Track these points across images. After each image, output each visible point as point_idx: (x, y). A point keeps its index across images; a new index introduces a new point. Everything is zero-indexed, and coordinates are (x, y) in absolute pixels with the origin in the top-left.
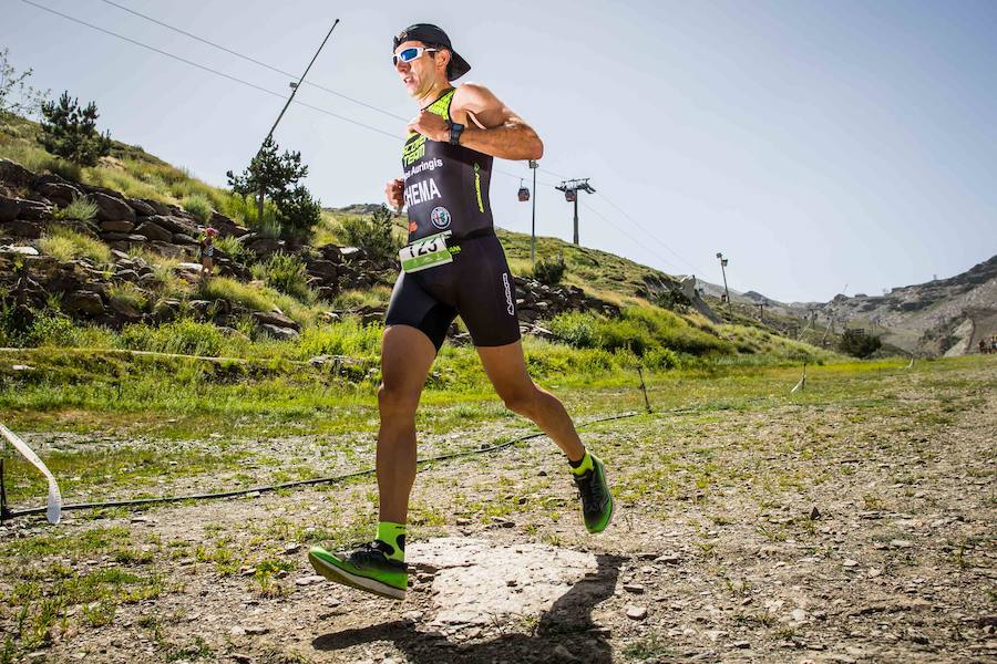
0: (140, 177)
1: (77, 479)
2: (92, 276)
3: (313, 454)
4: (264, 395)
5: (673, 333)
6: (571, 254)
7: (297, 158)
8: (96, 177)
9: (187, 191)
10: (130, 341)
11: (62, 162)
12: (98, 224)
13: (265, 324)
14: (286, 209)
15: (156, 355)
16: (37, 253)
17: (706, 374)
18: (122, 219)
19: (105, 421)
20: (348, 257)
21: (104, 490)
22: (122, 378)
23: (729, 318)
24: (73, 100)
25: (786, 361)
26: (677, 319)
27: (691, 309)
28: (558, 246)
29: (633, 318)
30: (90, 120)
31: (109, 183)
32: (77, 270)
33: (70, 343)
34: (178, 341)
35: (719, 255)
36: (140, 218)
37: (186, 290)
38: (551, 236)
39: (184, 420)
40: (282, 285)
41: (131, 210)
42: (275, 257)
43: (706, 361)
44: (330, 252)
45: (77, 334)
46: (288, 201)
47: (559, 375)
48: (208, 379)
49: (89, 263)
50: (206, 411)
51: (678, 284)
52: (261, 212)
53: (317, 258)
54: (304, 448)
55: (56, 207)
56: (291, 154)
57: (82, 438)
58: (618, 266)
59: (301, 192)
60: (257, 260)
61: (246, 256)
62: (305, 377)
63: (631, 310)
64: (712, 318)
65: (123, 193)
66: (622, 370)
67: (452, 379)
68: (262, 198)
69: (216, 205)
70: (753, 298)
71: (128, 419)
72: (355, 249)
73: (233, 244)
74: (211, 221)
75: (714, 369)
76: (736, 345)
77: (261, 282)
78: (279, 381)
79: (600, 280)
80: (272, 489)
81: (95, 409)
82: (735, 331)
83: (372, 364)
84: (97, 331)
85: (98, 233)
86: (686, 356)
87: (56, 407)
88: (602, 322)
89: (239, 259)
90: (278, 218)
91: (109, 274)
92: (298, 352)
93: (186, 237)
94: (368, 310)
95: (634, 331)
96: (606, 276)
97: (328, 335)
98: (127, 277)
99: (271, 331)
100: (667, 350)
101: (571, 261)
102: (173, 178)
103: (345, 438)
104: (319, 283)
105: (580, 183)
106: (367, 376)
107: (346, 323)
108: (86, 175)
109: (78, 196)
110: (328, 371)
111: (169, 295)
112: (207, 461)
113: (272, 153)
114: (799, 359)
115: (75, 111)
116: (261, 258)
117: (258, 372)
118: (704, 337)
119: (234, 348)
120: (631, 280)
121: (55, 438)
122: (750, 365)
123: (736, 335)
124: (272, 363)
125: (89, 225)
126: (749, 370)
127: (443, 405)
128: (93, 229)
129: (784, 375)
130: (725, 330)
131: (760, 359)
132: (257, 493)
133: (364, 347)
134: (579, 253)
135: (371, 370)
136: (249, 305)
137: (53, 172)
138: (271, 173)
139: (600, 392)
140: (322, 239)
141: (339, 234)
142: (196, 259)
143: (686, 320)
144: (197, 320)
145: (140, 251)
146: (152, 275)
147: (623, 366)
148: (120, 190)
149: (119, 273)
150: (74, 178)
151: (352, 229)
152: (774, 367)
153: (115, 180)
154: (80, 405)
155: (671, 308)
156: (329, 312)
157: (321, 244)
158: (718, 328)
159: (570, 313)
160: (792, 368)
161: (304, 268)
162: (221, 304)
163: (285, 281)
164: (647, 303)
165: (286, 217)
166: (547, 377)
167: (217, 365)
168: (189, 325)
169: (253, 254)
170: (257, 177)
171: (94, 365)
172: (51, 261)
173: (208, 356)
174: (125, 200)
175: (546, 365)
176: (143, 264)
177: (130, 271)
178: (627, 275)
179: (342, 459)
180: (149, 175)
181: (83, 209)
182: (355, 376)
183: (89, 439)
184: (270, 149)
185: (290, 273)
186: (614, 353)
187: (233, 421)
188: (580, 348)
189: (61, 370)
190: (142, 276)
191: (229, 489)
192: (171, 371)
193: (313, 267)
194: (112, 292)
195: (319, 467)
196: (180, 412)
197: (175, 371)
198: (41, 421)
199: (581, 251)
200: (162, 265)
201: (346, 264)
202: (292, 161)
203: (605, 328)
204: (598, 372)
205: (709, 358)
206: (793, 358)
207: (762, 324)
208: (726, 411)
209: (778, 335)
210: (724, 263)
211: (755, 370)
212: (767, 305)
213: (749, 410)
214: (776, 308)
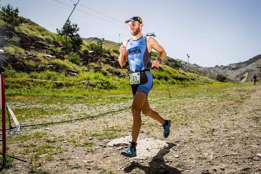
0: (31, 30)
1: (24, 116)
2: (20, 58)
3: (86, 109)
4: (70, 92)
5: (175, 75)
7: (76, 26)
8: (19, 29)
9: (45, 34)
10: (32, 77)
11: (9, 25)
12: (21, 43)
13: (69, 72)
14: (73, 40)
15: (40, 80)
16: (4, 51)
18: (28, 42)
19: (28, 99)
20: (91, 53)
21: (33, 120)
22: (31, 87)
23: (189, 71)
24: (11, 7)
25: (203, 83)
26: (176, 71)
27: (180, 68)
29: (165, 71)
30: (16, 13)
31: (23, 32)
32: (16, 56)
33: (16, 77)
34: (46, 77)
35: (187, 55)
36: (33, 42)
37: (47, 62)
39: (50, 99)
40: (73, 61)
41: (30, 39)
42: (71, 53)
43: (183, 82)
44: (86, 52)
45: (17, 74)
46: (74, 38)
48: (54, 87)
49: (19, 54)
50: (55, 96)
51: (176, 62)
52: (66, 40)
53: (82, 54)
54: (83, 107)
55: (8, 38)
56: (74, 25)
57: (23, 104)
59: (77, 35)
60: (66, 54)
61: (63, 53)
62: (80, 86)
63: (164, 69)
64: (185, 71)
65: (27, 34)
67: (119, 87)
68: (66, 37)
69: (54, 38)
70: (195, 65)
71: (34, 99)
72: (93, 51)
73: (59, 49)
74: (52, 43)
75: (185, 85)
76: (191, 78)
77: (67, 60)
78: (74, 87)
80: (78, 119)
81: (24, 95)
83: (98, 83)
84: (22, 73)
85: (21, 46)
86: (178, 81)
87: (14, 95)
88: (157, 72)
89: (61, 54)
90: (71, 42)
91: (25, 57)
92: (78, 80)
93: (46, 47)
94: (96, 68)
95: (165, 74)
97: (86, 75)
98: (30, 58)
99: (71, 74)
100: (174, 80)
102: (41, 30)
103: (93, 104)
104: (83, 61)
105: (152, 34)
106: (97, 86)
107: (91, 72)
108: (16, 29)
109: (15, 35)
110: (86, 85)
111: (42, 64)
112: (58, 111)
113: (69, 24)
114: (206, 82)
115: (12, 10)
116: (67, 53)
117: (68, 85)
118: (183, 76)
119: (61, 78)
120: (165, 60)
121: (15, 104)
122: (194, 84)
123: (191, 75)
124: (71, 83)
125: (18, 43)
126: (194, 85)
127: (117, 94)
128: (19, 45)
129: (203, 87)
130: (188, 74)
132: (75, 121)
133: (96, 78)
135: (98, 84)
136: (64, 67)
137: (6, 28)
138: (69, 29)
139: (157, 91)
140: (84, 48)
141: (88, 47)
142: (49, 53)
143: (179, 71)
144: (50, 71)
145: (33, 51)
146: (37, 58)
147: (162, 84)
148: (26, 34)
149: (28, 57)
150: (13, 30)
151: (91, 46)
152: (200, 84)
153: (24, 30)
154: (20, 95)
155: (175, 68)
156: (86, 69)
157: (83, 50)
158: (186, 74)
160: (204, 85)
161: (79, 56)
162: (57, 66)
163: (74, 60)
164: (169, 67)
165: (74, 42)
167: (57, 83)
168: (48, 72)
169: (64, 52)
170: (65, 30)
171: (23, 83)
172: (8, 54)
173: (54, 81)
174: (28, 37)
176: (34, 55)
177: (31, 57)
179: (94, 110)
180: (34, 29)
181: (16, 39)
182: (94, 86)
183: (24, 104)
184: (69, 23)
185: (75, 58)
186: (160, 80)
187: (63, 99)
189: (14, 84)
190: (34, 58)
191: (66, 120)
192: (44, 85)
193: (81, 56)
194: (26, 63)
195: (88, 113)
196: (48, 96)
197: (45, 85)
198: (10, 99)
200: (40, 55)
201: (90, 55)
202: (75, 26)
203: (158, 73)
204: (156, 85)
205: (184, 82)
206: (205, 82)
207: (197, 73)
208: (189, 98)
209: (201, 75)
210: (189, 57)
211: (195, 85)
212: (199, 67)
213: (195, 98)
214: (201, 68)
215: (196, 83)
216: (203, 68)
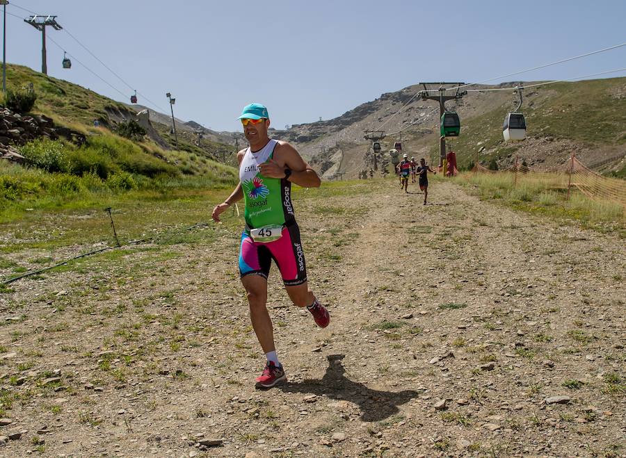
5: (130, 159)
6: (40, 83)
17: (158, 195)
23: (174, 144)
27: (146, 137)
28: (27, 74)
29: (96, 146)
35: (168, 95)
38: (20, 64)
43: (158, 183)
47: (32, 197)
51: (134, 114)
58: (83, 95)
63: (95, 139)
64: (161, 143)
66: (89, 192)
70: (192, 127)
75: (165, 190)
76: (181, 168)
79: (66, 107)
82: (180, 156)
86: (141, 177)
88: (72, 149)
95: (99, 158)
96: (72, 104)
100: (127, 174)
101: (41, 89)
105: (47, 19)
118: (156, 163)
120: (95, 108)
122: (192, 187)
123: (180, 159)
126: (192, 192)
130: (171, 155)
131: (199, 182)
134: (48, 82)
139: (71, 213)
143: (141, 147)
147: (89, 188)
155: (129, 137)
158: (167, 153)
159: (41, 140)
164: (109, 132)
166: (21, 199)
175: (21, 188)
178: (91, 104)
186: (81, 175)
188: (51, 171)
199: (49, 80)
203: (73, 154)
204: (68, 195)
205: (160, 180)
206: (224, 182)
207: (199, 149)
208: (181, 245)
209: (212, 158)
210: (173, 101)
211: (197, 193)
212: (204, 133)
213: (198, 243)
214: (210, 135)
215: (197, 184)
216: (216, 134)
